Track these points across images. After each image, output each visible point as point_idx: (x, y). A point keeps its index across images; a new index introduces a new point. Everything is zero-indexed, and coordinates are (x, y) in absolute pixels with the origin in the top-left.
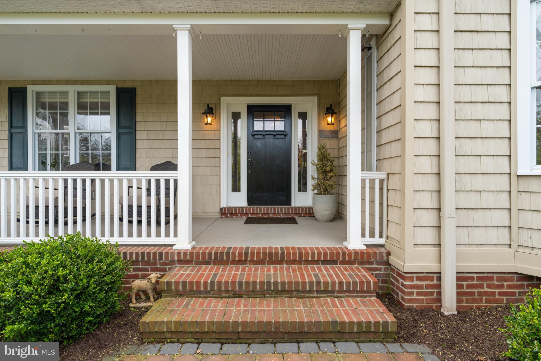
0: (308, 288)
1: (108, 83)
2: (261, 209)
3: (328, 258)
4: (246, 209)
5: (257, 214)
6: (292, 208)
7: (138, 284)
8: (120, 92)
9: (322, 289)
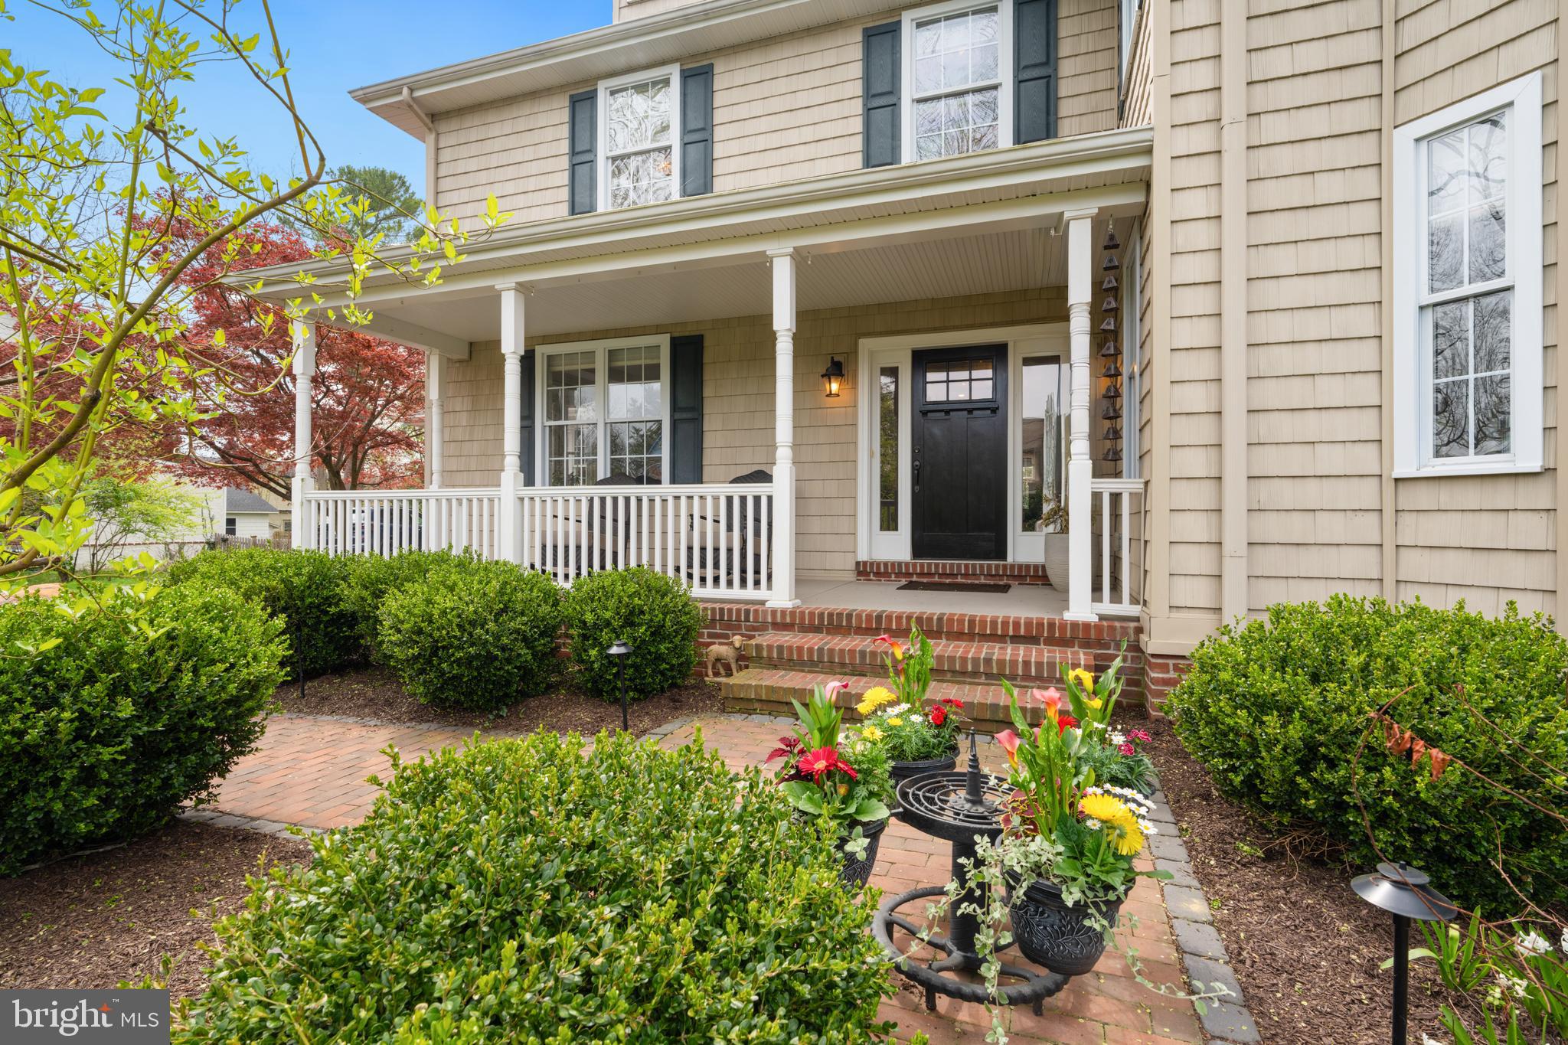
0: (970, 669)
1: (657, 330)
2: (937, 565)
3: (1022, 632)
4: (907, 564)
5: (929, 574)
6: (1005, 566)
7: (718, 649)
8: (676, 344)
9: (995, 671)
